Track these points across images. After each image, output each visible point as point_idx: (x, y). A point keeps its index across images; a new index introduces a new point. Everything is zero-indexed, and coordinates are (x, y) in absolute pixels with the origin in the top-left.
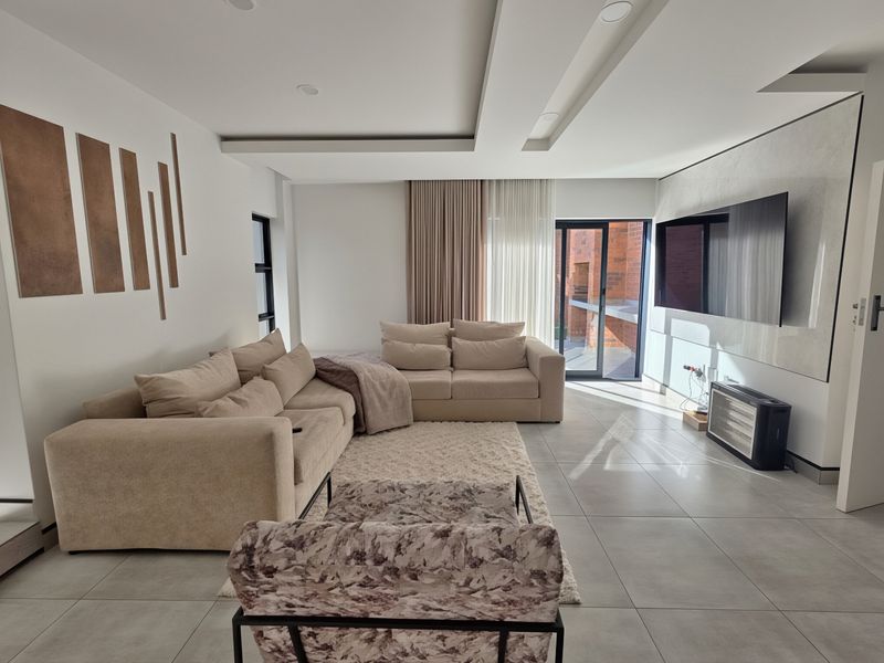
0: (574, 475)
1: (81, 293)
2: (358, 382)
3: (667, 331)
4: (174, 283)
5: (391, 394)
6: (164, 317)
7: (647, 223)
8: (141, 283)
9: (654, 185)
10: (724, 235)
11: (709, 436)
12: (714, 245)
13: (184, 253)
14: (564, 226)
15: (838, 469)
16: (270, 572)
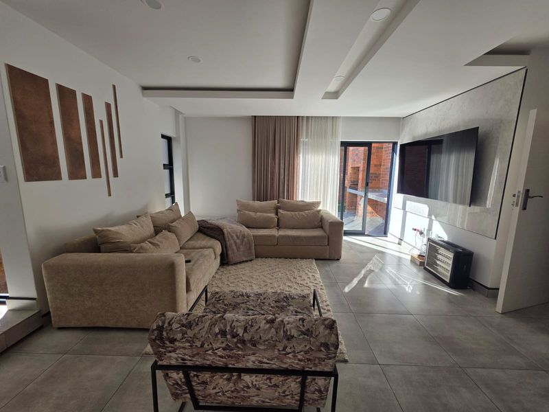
0: (347, 290)
1: (61, 179)
2: (223, 234)
3: (404, 208)
4: (116, 175)
5: (242, 242)
6: (110, 195)
7: (395, 144)
8: (96, 174)
9: (399, 121)
10: (440, 152)
11: (425, 269)
12: (434, 158)
13: (122, 157)
14: (345, 145)
15: (498, 289)
16: (173, 341)
